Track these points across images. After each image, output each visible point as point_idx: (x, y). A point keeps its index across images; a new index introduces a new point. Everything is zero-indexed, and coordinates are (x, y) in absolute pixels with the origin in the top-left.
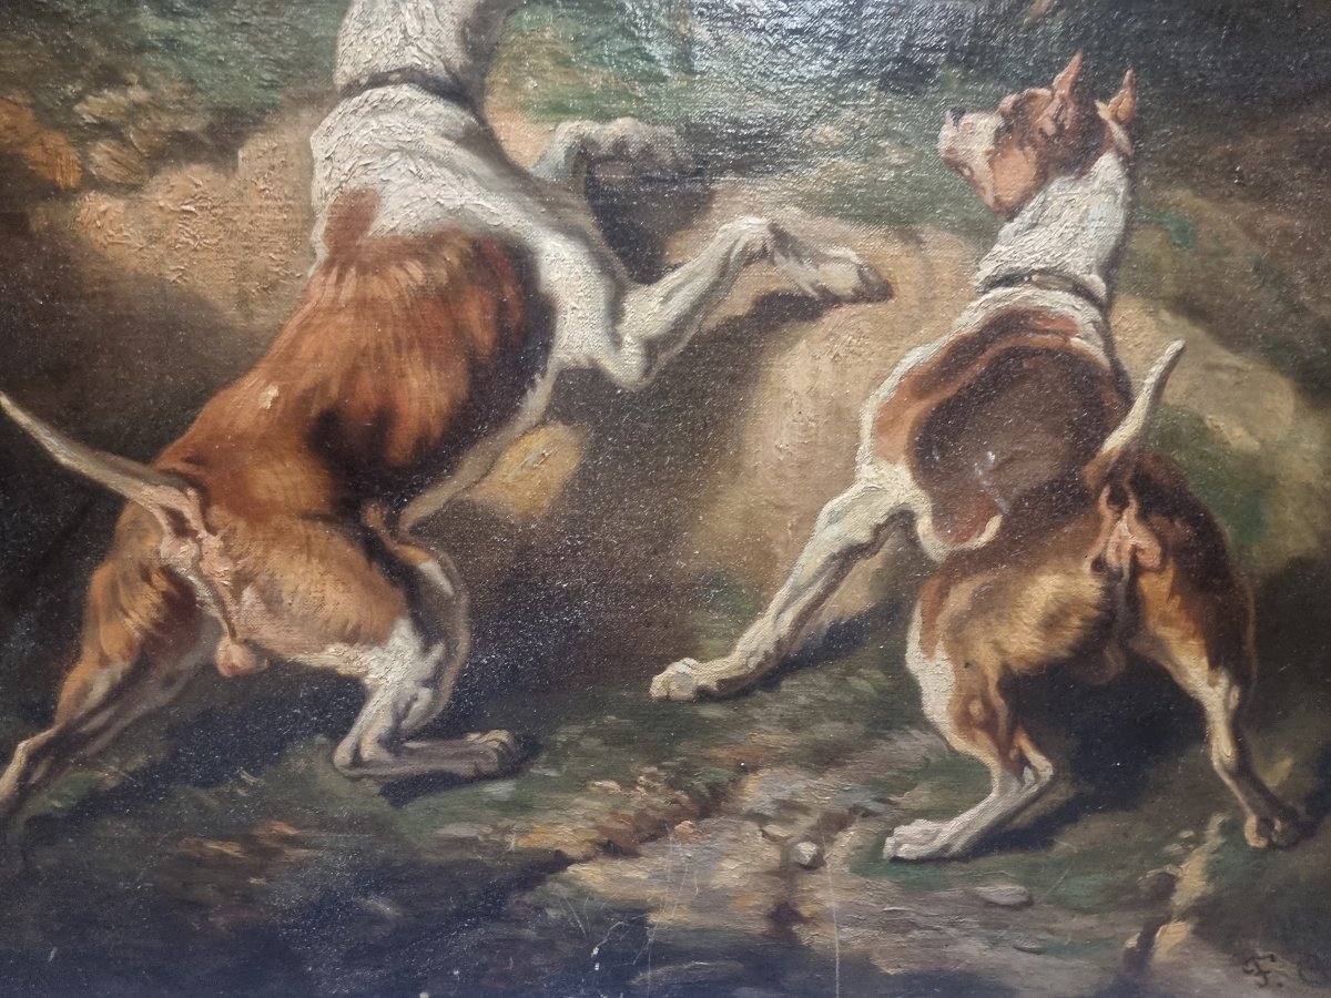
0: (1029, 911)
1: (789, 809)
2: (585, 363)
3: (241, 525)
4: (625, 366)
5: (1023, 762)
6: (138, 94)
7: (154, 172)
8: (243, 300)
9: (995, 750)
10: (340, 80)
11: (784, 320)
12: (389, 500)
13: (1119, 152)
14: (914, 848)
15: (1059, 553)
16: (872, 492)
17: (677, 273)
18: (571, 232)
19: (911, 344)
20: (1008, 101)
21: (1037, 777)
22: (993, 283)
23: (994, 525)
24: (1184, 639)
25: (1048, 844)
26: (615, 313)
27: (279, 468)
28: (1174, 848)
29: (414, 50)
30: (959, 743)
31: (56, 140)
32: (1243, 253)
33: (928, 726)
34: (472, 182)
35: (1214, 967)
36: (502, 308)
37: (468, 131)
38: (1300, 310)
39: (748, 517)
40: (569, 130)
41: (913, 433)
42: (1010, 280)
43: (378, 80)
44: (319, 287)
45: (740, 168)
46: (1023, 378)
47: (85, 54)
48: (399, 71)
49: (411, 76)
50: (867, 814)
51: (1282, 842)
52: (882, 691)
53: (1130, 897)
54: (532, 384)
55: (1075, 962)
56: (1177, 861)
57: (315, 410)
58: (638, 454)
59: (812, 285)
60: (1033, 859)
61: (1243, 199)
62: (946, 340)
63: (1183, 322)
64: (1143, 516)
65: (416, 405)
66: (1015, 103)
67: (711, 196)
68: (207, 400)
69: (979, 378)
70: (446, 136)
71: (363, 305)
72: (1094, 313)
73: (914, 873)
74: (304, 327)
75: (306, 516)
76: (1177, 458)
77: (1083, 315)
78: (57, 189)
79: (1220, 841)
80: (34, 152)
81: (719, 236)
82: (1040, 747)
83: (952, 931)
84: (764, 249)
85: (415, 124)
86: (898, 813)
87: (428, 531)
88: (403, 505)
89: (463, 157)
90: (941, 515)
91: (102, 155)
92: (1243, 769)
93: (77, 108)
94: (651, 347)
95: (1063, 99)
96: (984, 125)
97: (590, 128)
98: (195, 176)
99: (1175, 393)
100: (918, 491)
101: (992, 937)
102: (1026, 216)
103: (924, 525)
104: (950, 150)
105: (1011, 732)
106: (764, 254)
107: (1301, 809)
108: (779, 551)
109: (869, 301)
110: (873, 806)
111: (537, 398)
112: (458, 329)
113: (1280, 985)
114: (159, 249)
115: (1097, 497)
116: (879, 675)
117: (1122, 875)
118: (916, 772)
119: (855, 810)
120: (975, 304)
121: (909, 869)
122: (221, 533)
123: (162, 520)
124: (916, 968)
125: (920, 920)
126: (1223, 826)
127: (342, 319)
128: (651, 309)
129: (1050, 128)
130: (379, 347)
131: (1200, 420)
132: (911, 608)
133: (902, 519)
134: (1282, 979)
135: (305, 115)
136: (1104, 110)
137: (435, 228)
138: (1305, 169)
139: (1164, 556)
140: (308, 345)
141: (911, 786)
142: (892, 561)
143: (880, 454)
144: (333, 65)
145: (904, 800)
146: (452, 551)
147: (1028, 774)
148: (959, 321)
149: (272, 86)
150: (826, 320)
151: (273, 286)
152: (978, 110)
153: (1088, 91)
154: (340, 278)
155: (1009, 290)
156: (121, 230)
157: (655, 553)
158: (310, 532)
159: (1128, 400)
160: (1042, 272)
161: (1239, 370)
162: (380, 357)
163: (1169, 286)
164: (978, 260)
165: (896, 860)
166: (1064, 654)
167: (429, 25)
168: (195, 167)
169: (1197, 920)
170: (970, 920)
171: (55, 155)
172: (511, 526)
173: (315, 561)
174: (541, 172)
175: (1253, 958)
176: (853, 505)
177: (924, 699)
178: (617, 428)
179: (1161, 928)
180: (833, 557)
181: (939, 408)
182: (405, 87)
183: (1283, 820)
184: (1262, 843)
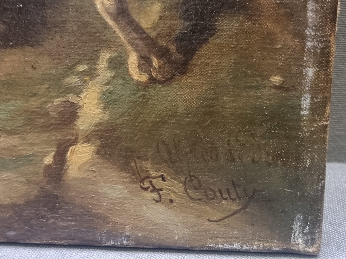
28: (73, 80)
35: (117, 183)
51: (159, 77)
53: (42, 121)
56: (77, 91)
79: (109, 74)
107: (173, 48)
113: (171, 201)
117: (34, 103)
126: (111, 61)
134: (173, 196)
169: (98, 142)
175: (148, 177)
179: (71, 148)
183: (159, 57)
184: (144, 78)
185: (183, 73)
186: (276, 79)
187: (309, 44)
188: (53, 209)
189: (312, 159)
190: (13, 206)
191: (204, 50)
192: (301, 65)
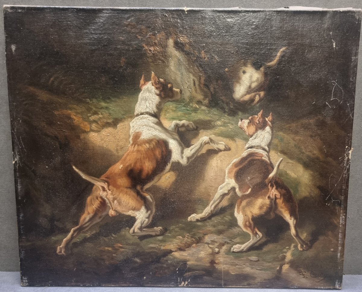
0: (258, 262)
1: (213, 242)
2: (177, 161)
3: (115, 189)
4: (184, 162)
5: (257, 233)
6: (101, 116)
7: (103, 129)
8: (117, 150)
9: (251, 231)
10: (135, 114)
11: (212, 154)
12: (141, 185)
13: (270, 126)
14: (237, 250)
15: (262, 195)
16: (228, 184)
17: (193, 146)
18: (174, 139)
19: (234, 158)
20: (250, 118)
21: (259, 236)
22: (248, 148)
23: (250, 190)
24: (285, 211)
25: (262, 249)
26: (182, 152)
27: (122, 179)
28: (285, 250)
29: (148, 109)
30: (245, 230)
31: (86, 123)
32: (292, 143)
33: (239, 227)
34: (158, 131)
35: (294, 273)
36: (162, 152)
37: (157, 122)
38: (303, 153)
39: (206, 188)
40: (174, 122)
41: (235, 174)
42: (251, 147)
43: (142, 114)
44: (130, 148)
45: (204, 129)
46: (254, 164)
47: (91, 109)
48: (145, 112)
49: (147, 113)
50: (228, 243)
51: (305, 249)
52: (230, 220)
53: (277, 259)
54: (167, 165)
55: (267, 272)
56: (286, 253)
57: (129, 169)
58: (186, 177)
59: (217, 148)
60: (259, 252)
61: (292, 134)
62: (240, 158)
63: (282, 155)
64: (277, 189)
65: (147, 168)
66: (251, 118)
67: (199, 133)
68: (110, 167)
69: (246, 164)
70: (153, 123)
71: (138, 151)
72: (266, 153)
73: (237, 254)
74: (128, 155)
75: (127, 188)
76: (282, 178)
77: (264, 153)
78: (86, 131)
79: (293, 249)
80: (82, 125)
81: (200, 140)
82: (260, 231)
83: (244, 266)
84: (208, 142)
85: (148, 121)
86: (234, 243)
87: (148, 190)
88: (144, 186)
89: (156, 127)
90: (240, 188)
91: (94, 126)
92: (297, 235)
93: (90, 118)
94: (188, 158)
95: (259, 117)
96: (246, 122)
97: (178, 122)
98: (110, 130)
99: (281, 167)
100: (236, 184)
101: (251, 267)
102: (254, 136)
103: (237, 190)
104: (240, 126)
105: (254, 228)
106: (208, 143)
107: (308, 243)
108: (211, 194)
109: (227, 151)
110: (229, 242)
111: (168, 167)
112: (155, 155)
113: (307, 277)
114: (103, 141)
115: (268, 185)
116: (230, 217)
117: (276, 255)
118: (237, 235)
119: (225, 242)
120: (245, 151)
121: (236, 254)
122: (111, 191)
123: (101, 188)
124: (238, 273)
125: (238, 264)
126: (294, 246)
127: (134, 153)
128: (188, 152)
129: (258, 122)
130: (141, 158)
131: (286, 172)
132: (235, 205)
133: (233, 189)
134: (307, 276)
135: (129, 119)
136: (267, 119)
137: (151, 138)
138: (303, 129)
139: (281, 196)
140: (128, 158)
141: (236, 238)
142: (231, 196)
143: (229, 177)
144: (134, 111)
145: (235, 240)
146: (152, 194)
147: (257, 236)
148: (242, 154)
149: (124, 115)
150: (219, 154)
151: (123, 148)
152: (245, 119)
153: (264, 116)
154: (134, 146)
155: (251, 149)
156: (96, 138)
157: (189, 194)
158: (127, 190)
159: (273, 168)
160: (257, 146)
161: (293, 163)
162: (141, 160)
163: (279, 149)
164: (246, 144)
165: (233, 252)
166: (264, 214)
167: (151, 105)
168: (110, 128)
169: (290, 264)
170: (247, 264)
171: (85, 126)
172: (163, 189)
173: (128, 196)
174: (170, 129)
175: (301, 272)
176: (224, 186)
177: (238, 222)
178: (182, 172)
179: (283, 266)
180: (221, 196)
181: (240, 169)
182: (146, 115)
183: (305, 245)
184: (302, 250)
185: (311, 248)
186: (332, 250)
187: (340, 242)
188: (278, 280)
189: (340, 267)
190: (269, 279)
191: (315, 244)
192: (338, 247)
